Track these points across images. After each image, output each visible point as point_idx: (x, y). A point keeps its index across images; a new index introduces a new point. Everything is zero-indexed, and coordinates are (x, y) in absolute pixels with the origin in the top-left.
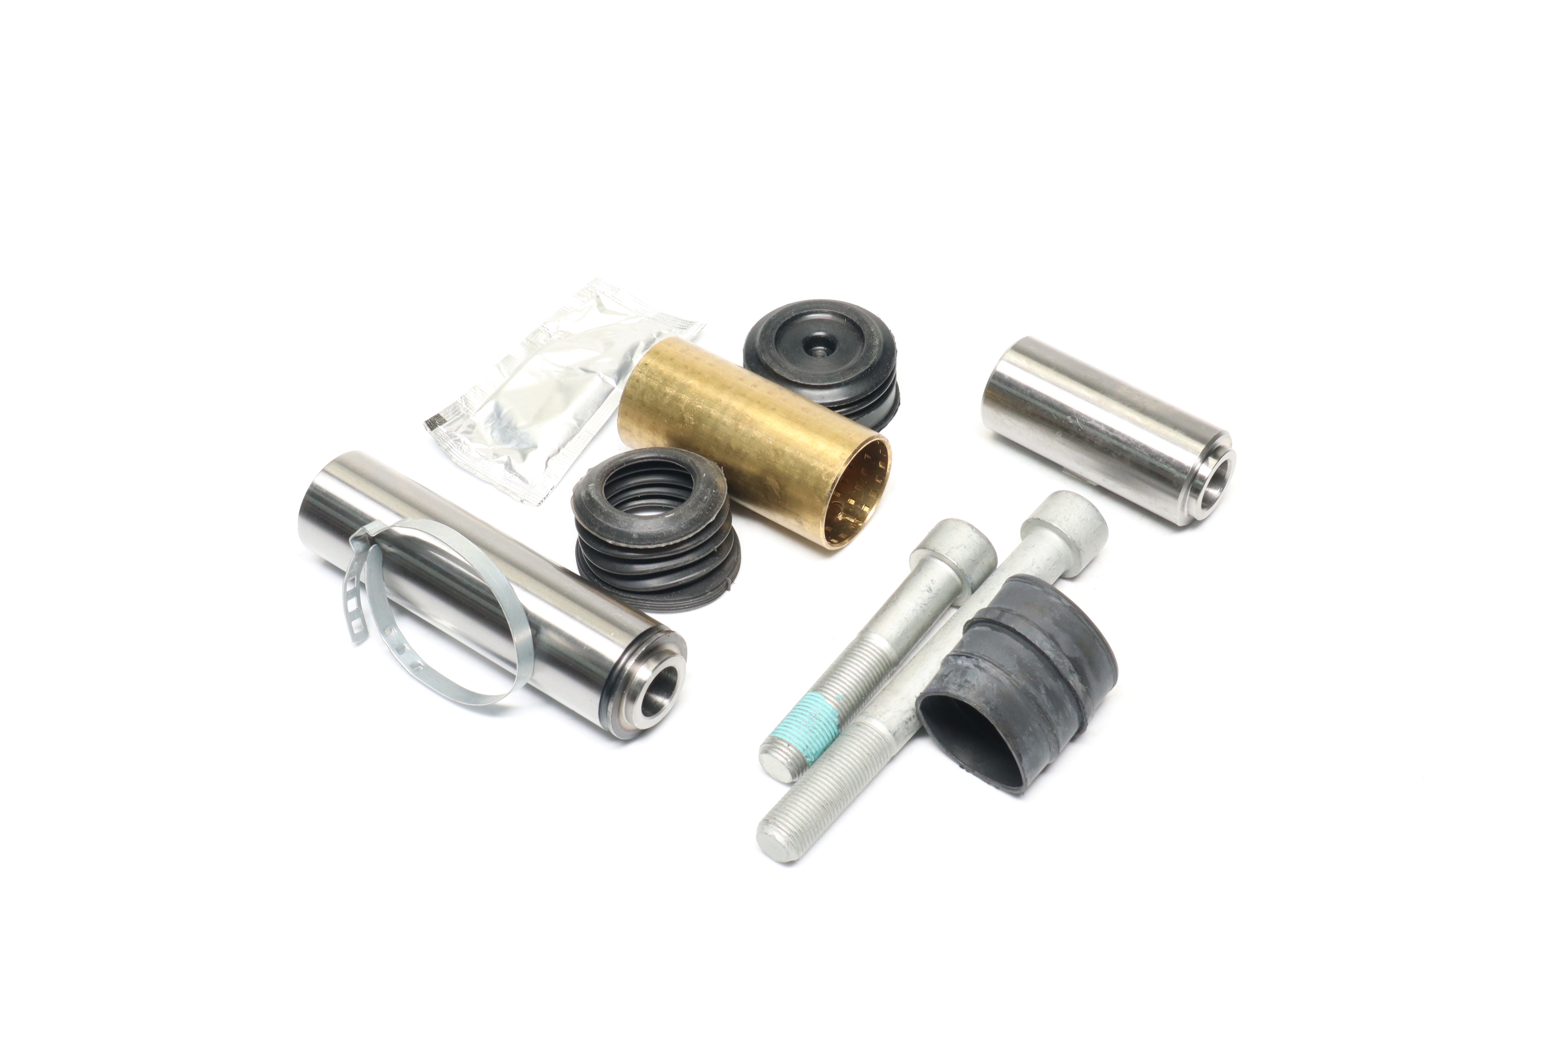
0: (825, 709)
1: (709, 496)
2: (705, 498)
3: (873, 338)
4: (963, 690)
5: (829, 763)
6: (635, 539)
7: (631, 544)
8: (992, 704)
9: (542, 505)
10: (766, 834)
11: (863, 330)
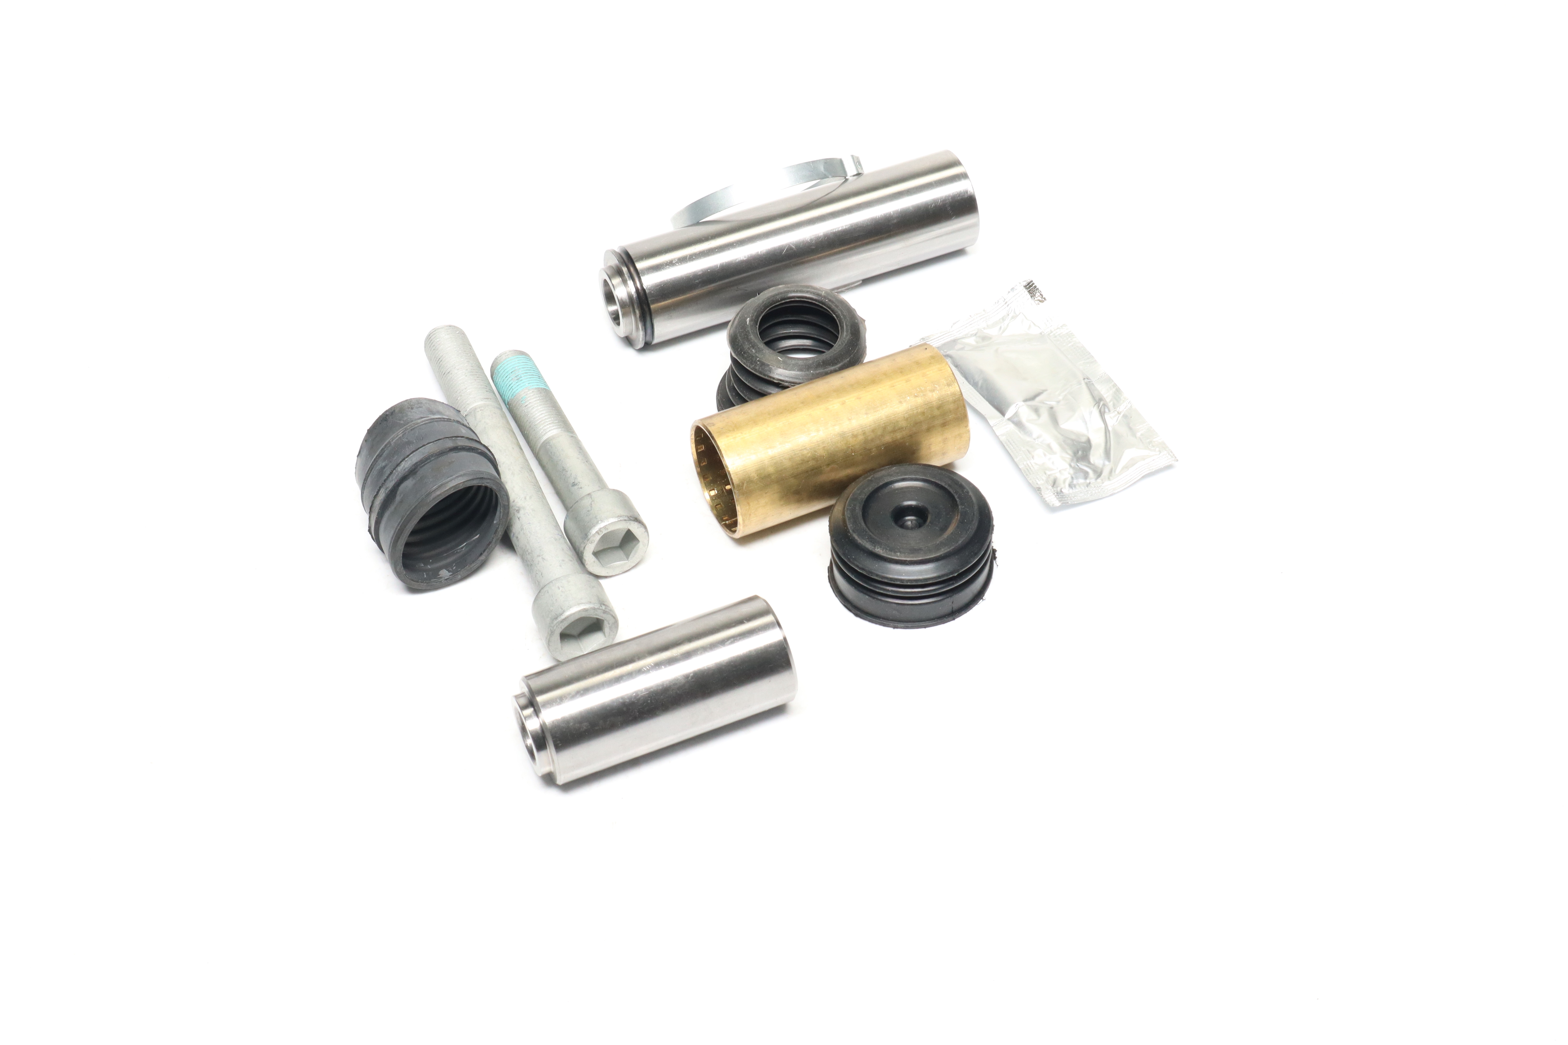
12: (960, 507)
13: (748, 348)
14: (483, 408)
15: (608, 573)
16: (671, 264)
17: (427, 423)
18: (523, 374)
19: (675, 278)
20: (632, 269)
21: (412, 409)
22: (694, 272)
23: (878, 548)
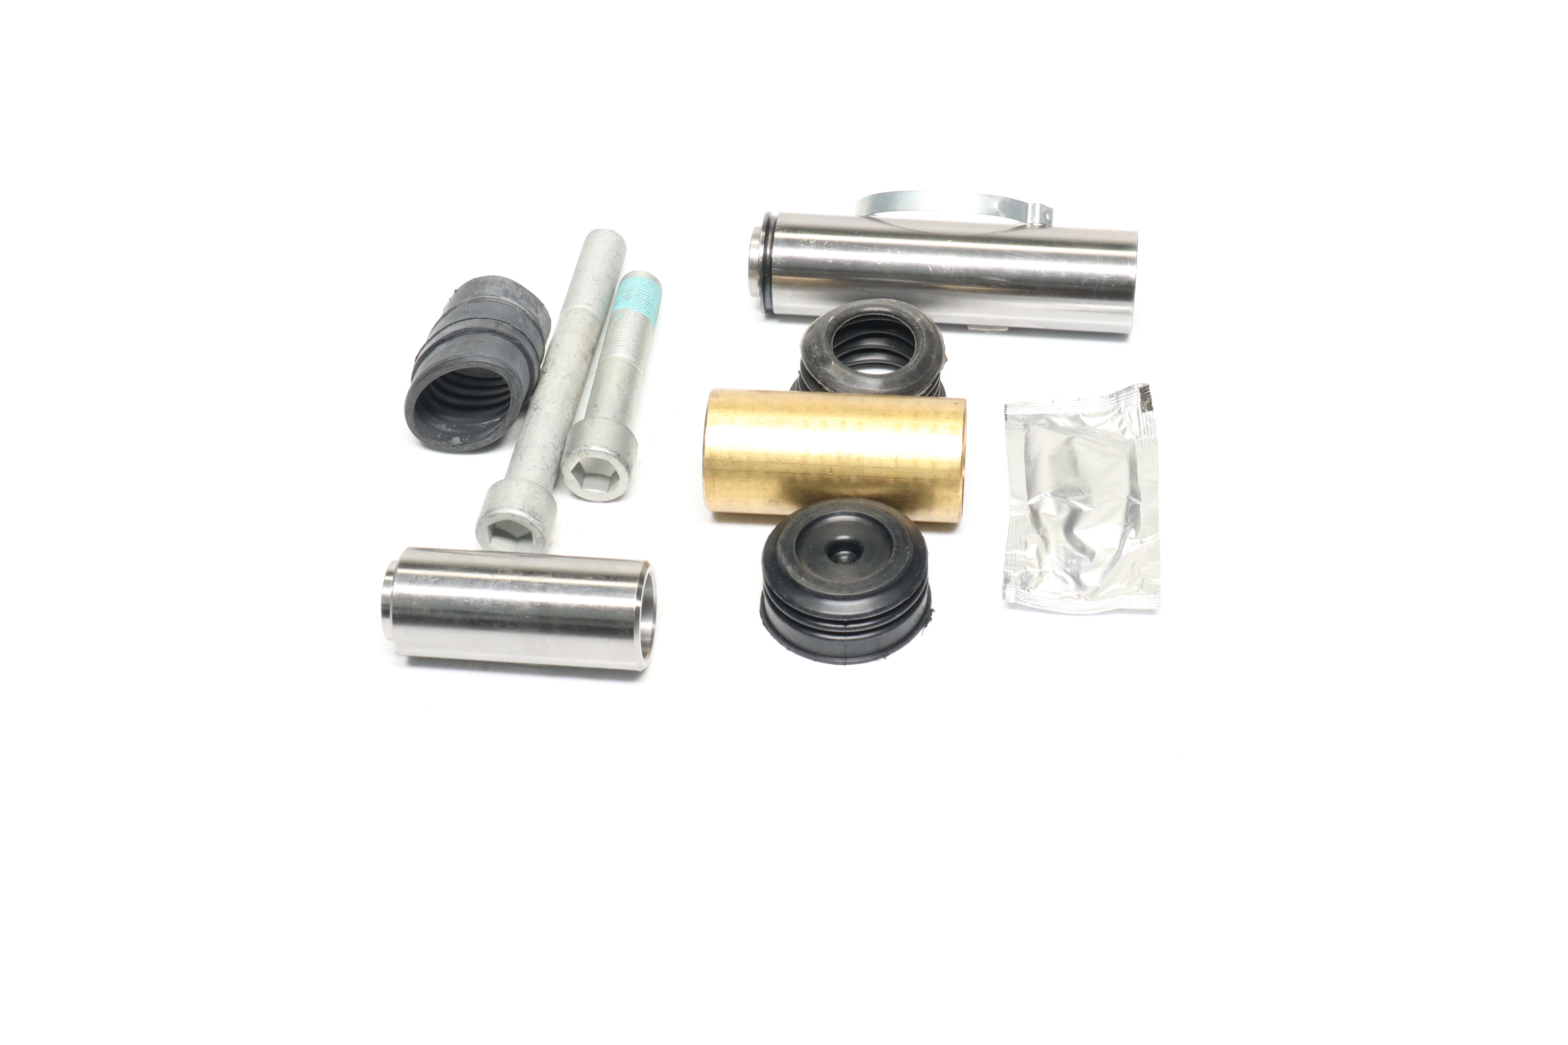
9: (1004, 408)
12: (890, 560)
14: (578, 311)
15: (585, 496)
16: (807, 243)
17: (491, 301)
18: (635, 295)
19: (804, 258)
20: (770, 236)
21: (492, 285)
22: (825, 259)
23: (789, 566)
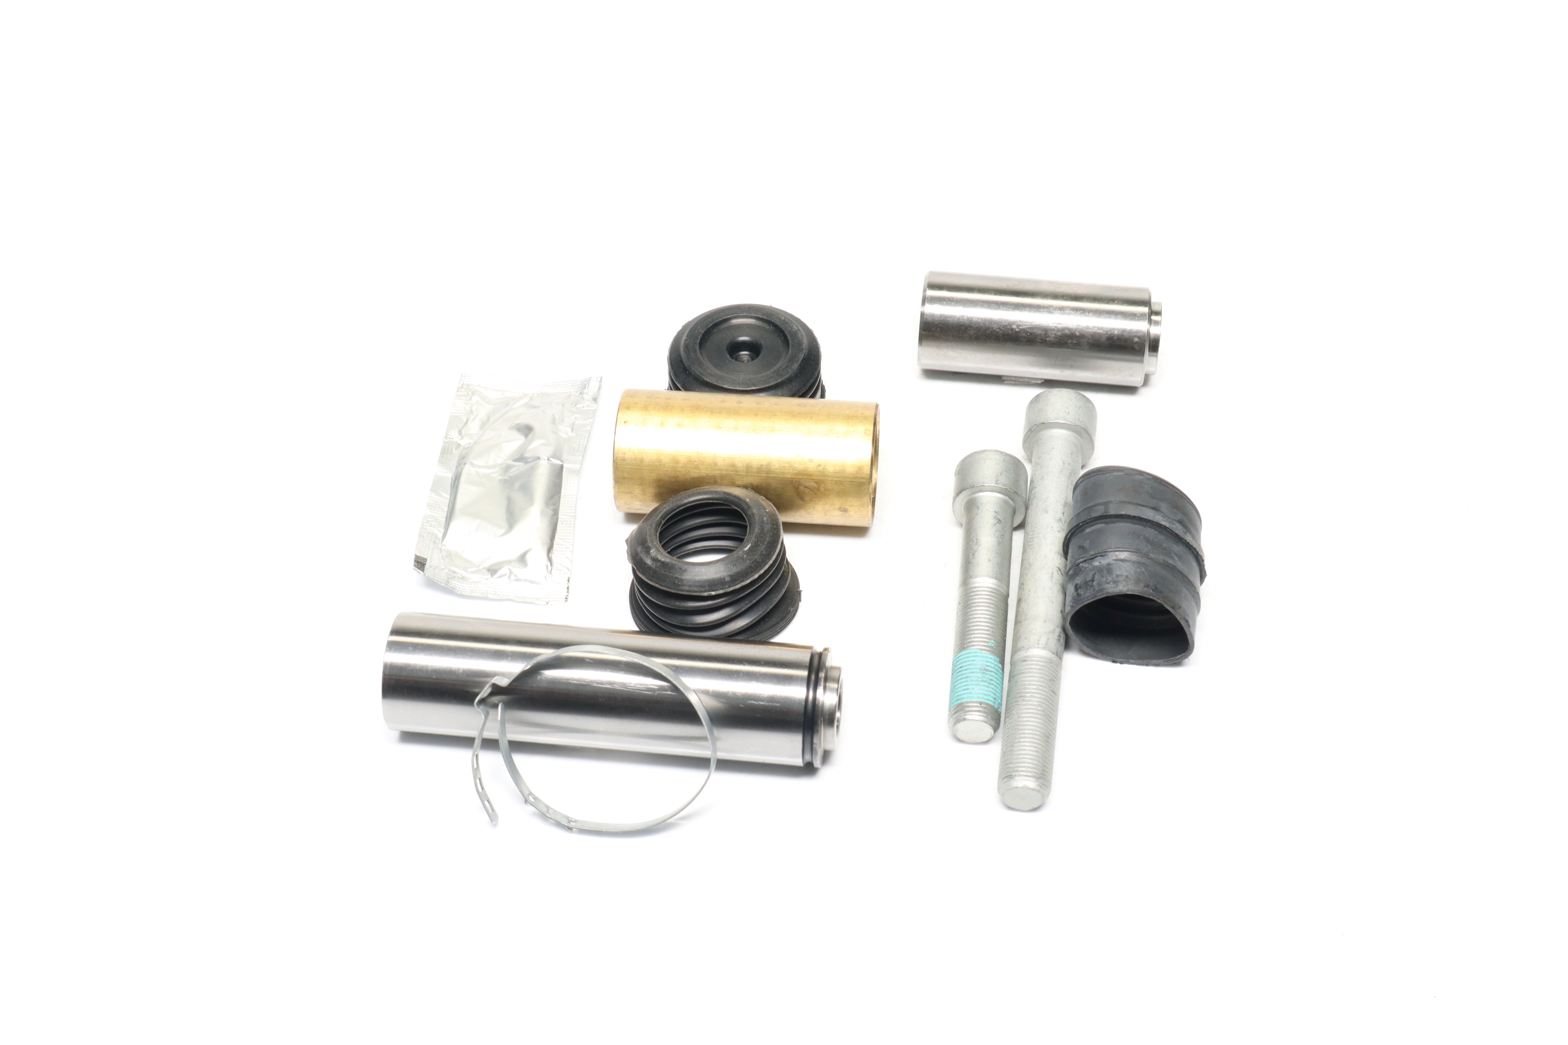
0: (988, 660)
1: (766, 516)
2: (765, 519)
3: (789, 325)
4: (1121, 584)
5: (1024, 703)
6: (728, 582)
7: (727, 588)
8: (1151, 585)
10: (1016, 787)
11: (774, 322)
13: (767, 524)
